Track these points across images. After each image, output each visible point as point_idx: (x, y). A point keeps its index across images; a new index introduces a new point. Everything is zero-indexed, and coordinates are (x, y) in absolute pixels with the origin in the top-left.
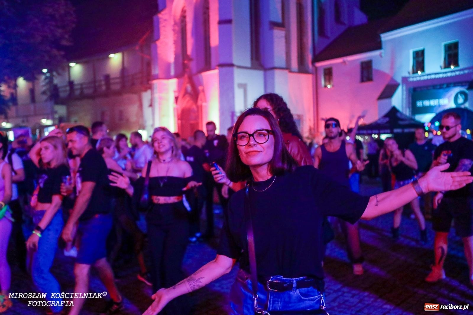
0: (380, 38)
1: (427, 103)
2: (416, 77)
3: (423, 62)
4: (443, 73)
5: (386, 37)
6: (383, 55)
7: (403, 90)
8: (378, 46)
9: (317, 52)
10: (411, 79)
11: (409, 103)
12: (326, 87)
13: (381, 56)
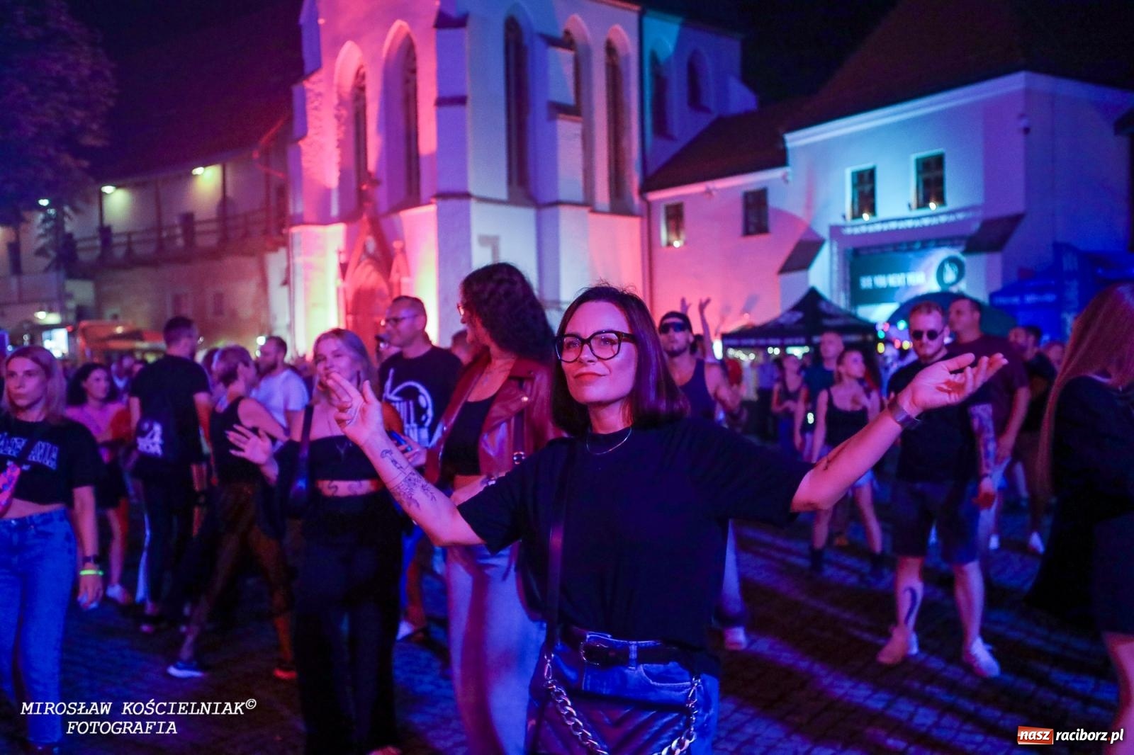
0: (783, 141)
1: (881, 281)
2: (858, 226)
3: (872, 194)
4: (914, 218)
5: (795, 140)
6: (790, 178)
7: (831, 254)
8: (779, 159)
9: (652, 169)
10: (848, 231)
11: (845, 281)
12: (669, 244)
13: (784, 178)
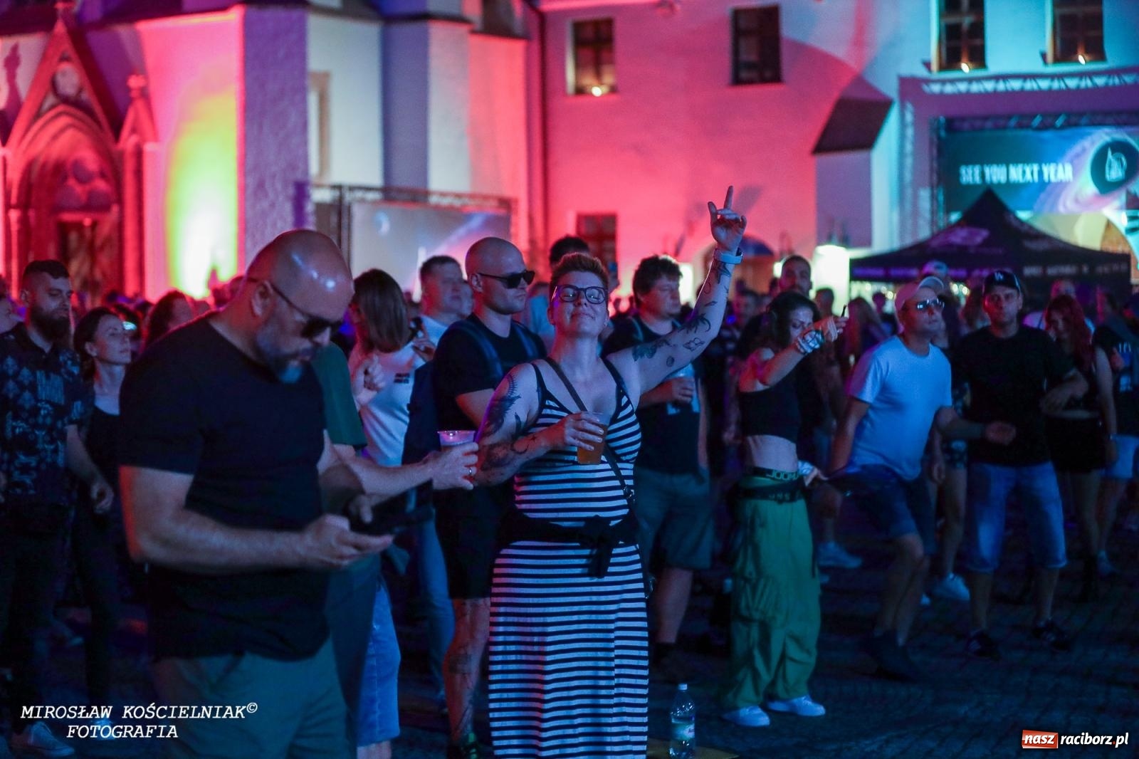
1: (996, 174)
2: (952, 81)
3: (978, 31)
7: (903, 125)
10: (936, 88)
12: (580, 91)
